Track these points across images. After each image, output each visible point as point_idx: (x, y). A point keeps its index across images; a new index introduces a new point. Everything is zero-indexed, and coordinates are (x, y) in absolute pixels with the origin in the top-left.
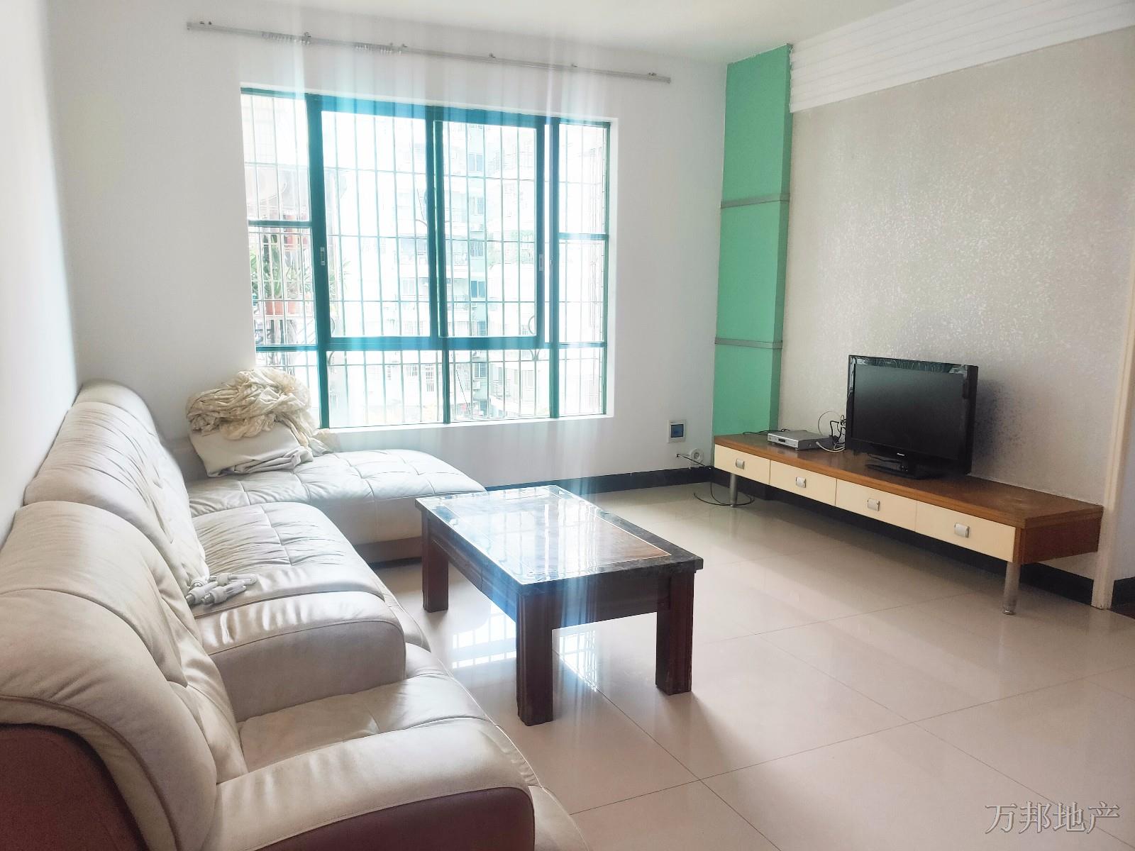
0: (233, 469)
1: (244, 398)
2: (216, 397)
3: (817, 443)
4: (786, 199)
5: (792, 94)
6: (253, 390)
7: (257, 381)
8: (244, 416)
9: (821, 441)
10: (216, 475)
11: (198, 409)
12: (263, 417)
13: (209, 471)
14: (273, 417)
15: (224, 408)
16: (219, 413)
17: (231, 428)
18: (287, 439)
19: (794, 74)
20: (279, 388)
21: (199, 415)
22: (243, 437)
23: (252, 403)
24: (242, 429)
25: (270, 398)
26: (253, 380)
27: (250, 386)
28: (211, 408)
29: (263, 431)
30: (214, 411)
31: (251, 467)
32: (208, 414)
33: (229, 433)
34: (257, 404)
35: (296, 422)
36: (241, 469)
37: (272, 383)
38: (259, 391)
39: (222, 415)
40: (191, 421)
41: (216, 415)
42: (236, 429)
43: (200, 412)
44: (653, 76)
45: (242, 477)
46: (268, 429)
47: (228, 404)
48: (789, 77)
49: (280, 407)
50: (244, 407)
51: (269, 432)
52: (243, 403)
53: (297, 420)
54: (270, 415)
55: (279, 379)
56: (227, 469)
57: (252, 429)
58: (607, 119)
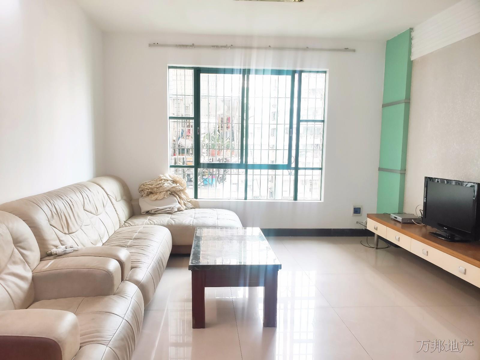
0: (150, 212)
1: (159, 184)
2: (148, 184)
3: (413, 220)
4: (408, 102)
5: (412, 52)
6: (162, 181)
7: (165, 179)
8: (158, 191)
9: (415, 219)
10: (144, 213)
11: (142, 188)
12: (164, 192)
13: (142, 211)
14: (169, 192)
15: (151, 188)
16: (149, 190)
17: (152, 196)
18: (174, 202)
19: (413, 42)
20: (174, 182)
21: (142, 190)
22: (156, 199)
23: (161, 186)
24: (156, 196)
25: (169, 185)
26: (162, 178)
27: (161, 180)
28: (146, 187)
29: (164, 198)
30: (147, 189)
31: (157, 211)
32: (145, 190)
33: (152, 197)
34: (163, 187)
35: (179, 195)
36: (153, 212)
37: (172, 179)
38: (165, 182)
39: (149, 191)
40: (140, 192)
41: (148, 190)
42: (154, 196)
43: (142, 189)
44: (346, 49)
45: (152, 215)
46: (166, 197)
47: (152, 187)
48: (410, 43)
49: (172, 189)
50: (157, 188)
51: (166, 198)
52: (157, 186)
53: (180, 194)
54: (168, 192)
55: (175, 178)
56: (149, 211)
57: (160, 196)
58: (324, 70)
